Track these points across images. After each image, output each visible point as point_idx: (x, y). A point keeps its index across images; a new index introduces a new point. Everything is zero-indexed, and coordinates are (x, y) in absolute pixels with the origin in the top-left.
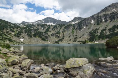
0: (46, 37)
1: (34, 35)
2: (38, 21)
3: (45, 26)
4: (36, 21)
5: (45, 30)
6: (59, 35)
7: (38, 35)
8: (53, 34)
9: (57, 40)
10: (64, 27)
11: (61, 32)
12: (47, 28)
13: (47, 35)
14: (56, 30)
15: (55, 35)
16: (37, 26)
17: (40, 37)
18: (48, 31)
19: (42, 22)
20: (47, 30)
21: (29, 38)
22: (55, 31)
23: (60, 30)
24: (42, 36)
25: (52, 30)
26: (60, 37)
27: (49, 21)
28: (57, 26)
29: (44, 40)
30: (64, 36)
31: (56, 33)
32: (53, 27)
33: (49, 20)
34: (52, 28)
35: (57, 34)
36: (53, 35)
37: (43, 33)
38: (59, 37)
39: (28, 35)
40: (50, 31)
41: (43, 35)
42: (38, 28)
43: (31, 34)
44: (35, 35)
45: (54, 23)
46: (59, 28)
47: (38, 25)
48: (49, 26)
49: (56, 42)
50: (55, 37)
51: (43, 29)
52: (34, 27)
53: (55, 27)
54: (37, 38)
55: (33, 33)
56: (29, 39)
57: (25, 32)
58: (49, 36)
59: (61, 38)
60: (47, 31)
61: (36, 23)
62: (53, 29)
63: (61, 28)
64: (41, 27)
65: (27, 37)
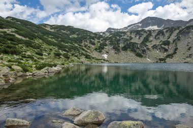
0: (144, 51)
1: (123, 48)
2: (132, 25)
3: (142, 33)
4: (129, 26)
5: (142, 39)
6: (166, 47)
7: (129, 48)
8: (155, 45)
9: (163, 55)
10: (177, 31)
11: (172, 42)
12: (145, 35)
13: (145, 48)
14: (162, 39)
15: (159, 47)
16: (129, 34)
17: (133, 51)
18: (148, 40)
19: (139, 27)
20: (146, 40)
21: (116, 53)
22: (160, 41)
23: (169, 38)
24: (136, 49)
25: (155, 38)
26: (169, 50)
27: (150, 23)
28: (165, 31)
29: (139, 55)
30: (176, 49)
31: (162, 44)
32: (156, 34)
33: (150, 21)
34: (154, 34)
35: (163, 46)
36: (156, 48)
37: (138, 45)
38: (166, 50)
39: (114, 48)
40: (151, 41)
41: (139, 48)
42: (130, 37)
43: (119, 46)
44: (125, 49)
45: (158, 27)
46: (167, 35)
47: (131, 32)
48: (148, 33)
49: (161, 60)
50: (160, 51)
51: (139, 38)
52: (124, 36)
53: (160, 33)
54: (129, 52)
55: (122, 45)
56: (116, 55)
57: (111, 44)
58: (148, 49)
59: (171, 52)
60: (146, 42)
61: (129, 28)
62: (156, 36)
63: (171, 35)
64: (136, 34)
65: (113, 52)
